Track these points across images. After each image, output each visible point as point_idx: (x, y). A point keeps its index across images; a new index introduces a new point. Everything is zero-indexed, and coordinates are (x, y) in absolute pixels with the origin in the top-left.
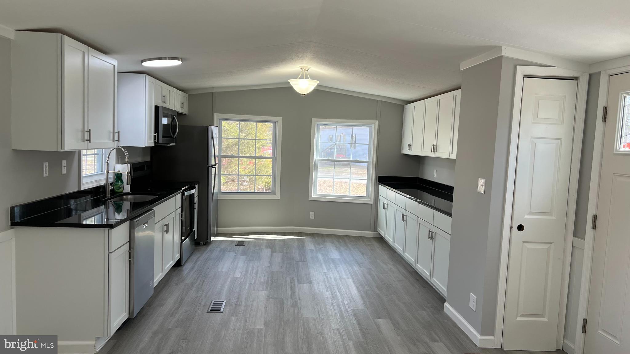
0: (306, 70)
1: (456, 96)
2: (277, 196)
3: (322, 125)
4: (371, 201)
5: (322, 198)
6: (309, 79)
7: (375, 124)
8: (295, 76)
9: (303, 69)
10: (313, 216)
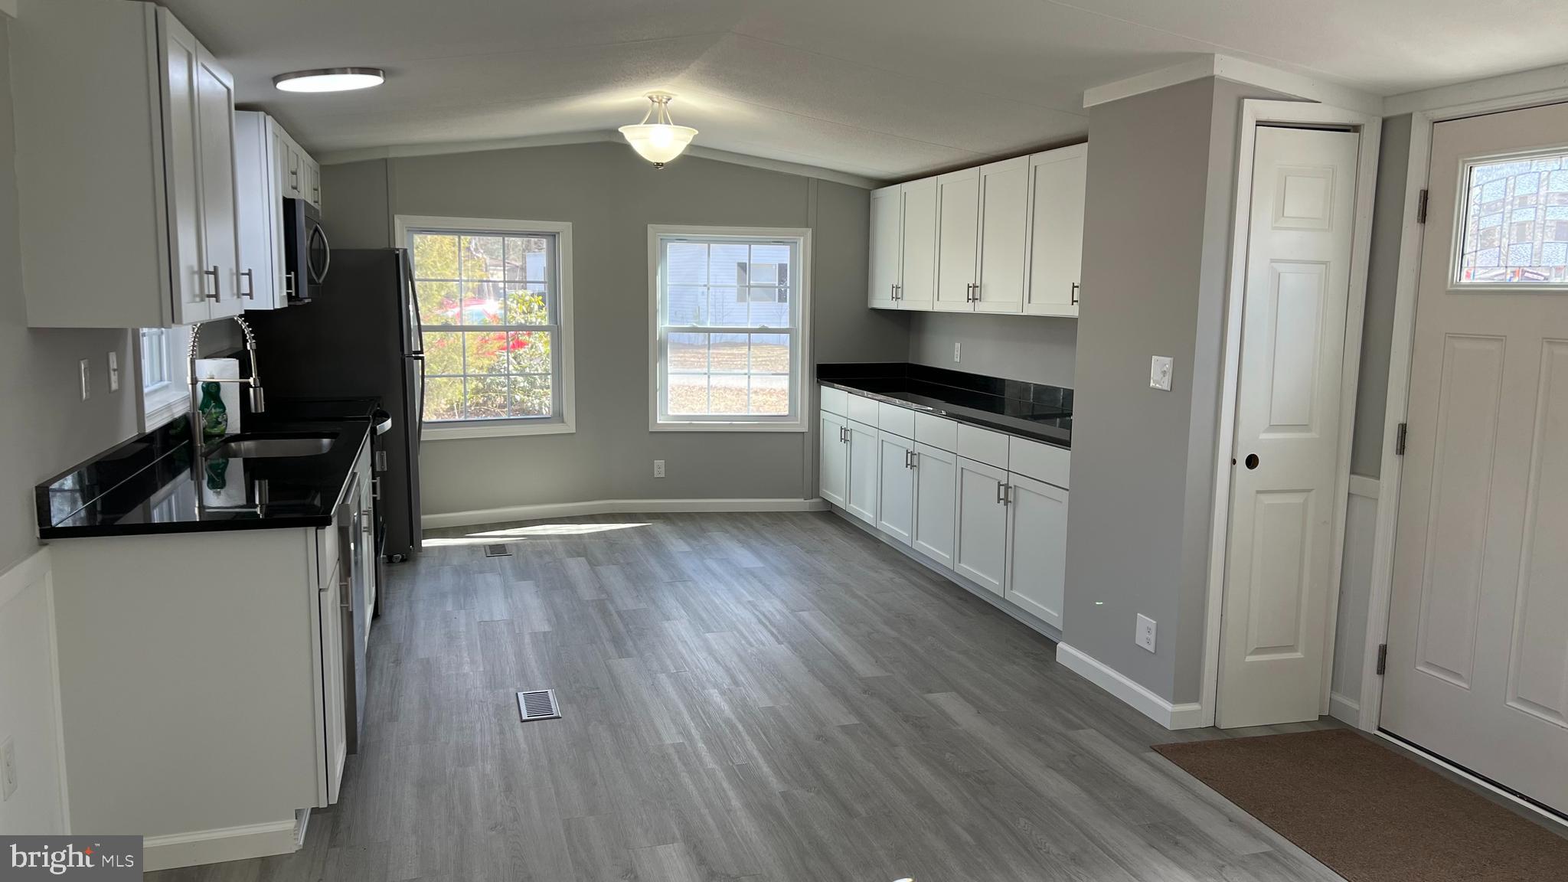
0: (664, 100)
1: (1036, 167)
2: (570, 427)
3: (672, 241)
4: (801, 425)
5: (684, 425)
6: (670, 124)
7: (804, 239)
8: (635, 116)
9: (655, 100)
10: (663, 469)
